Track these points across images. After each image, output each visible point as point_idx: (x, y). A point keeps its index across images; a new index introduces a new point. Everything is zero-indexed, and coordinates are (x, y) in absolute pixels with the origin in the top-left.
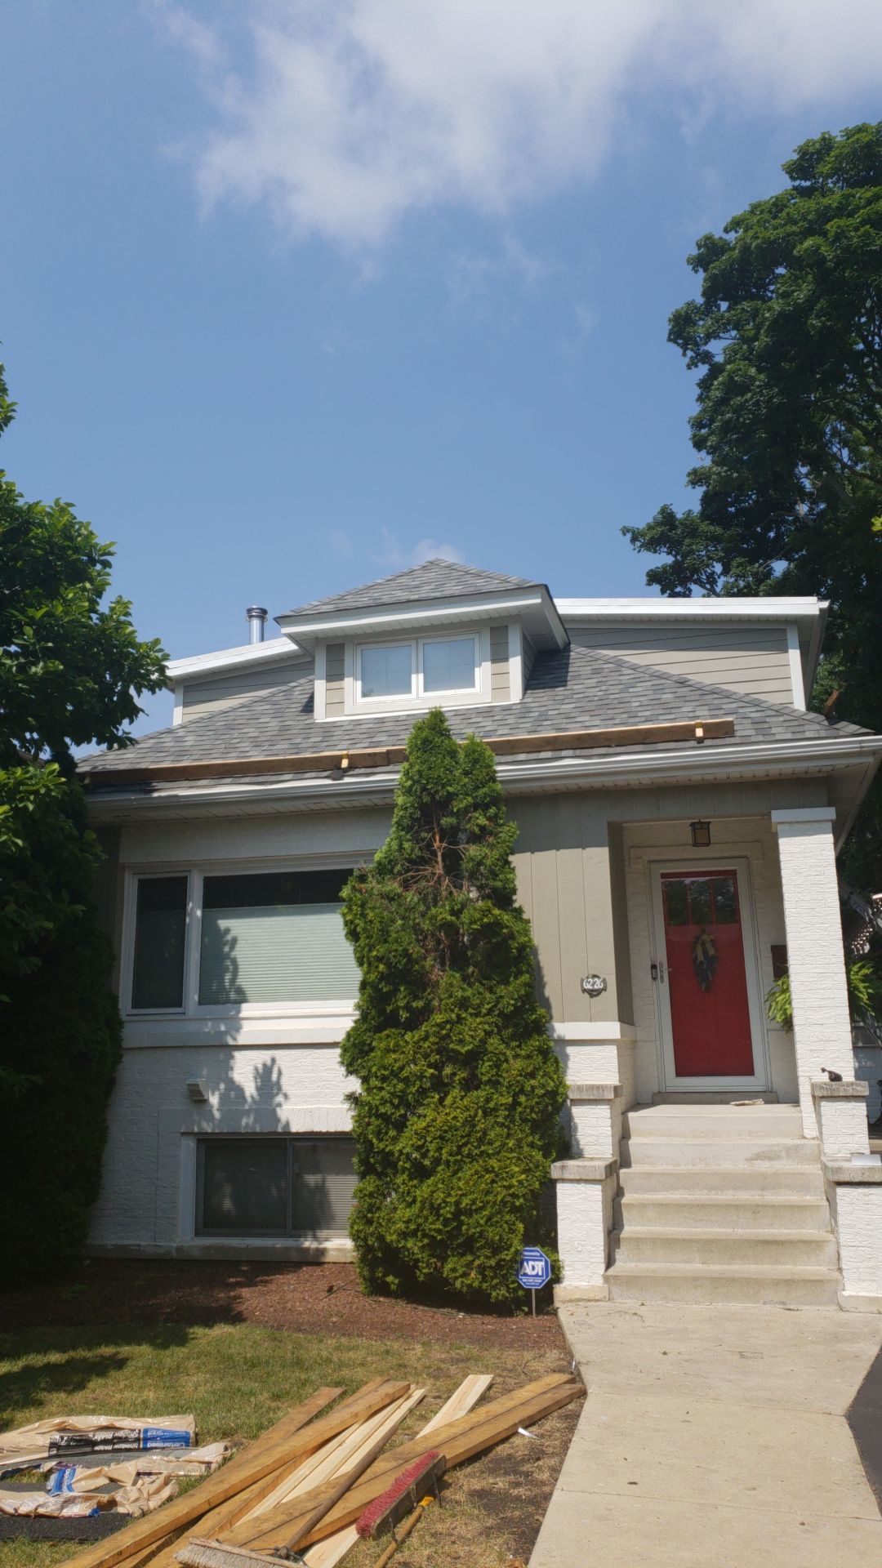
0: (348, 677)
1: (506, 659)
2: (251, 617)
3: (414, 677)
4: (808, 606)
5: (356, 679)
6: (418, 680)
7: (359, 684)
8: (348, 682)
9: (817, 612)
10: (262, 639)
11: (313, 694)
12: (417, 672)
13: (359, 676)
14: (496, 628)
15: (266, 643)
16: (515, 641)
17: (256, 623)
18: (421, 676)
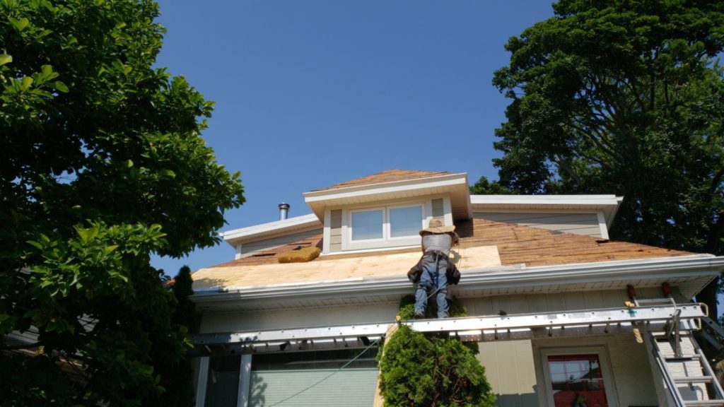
0: (344, 225)
1: (442, 214)
2: (281, 209)
3: (384, 225)
4: (611, 200)
5: (349, 226)
6: (387, 227)
7: (351, 229)
8: (344, 228)
9: (616, 203)
10: (287, 218)
11: (322, 239)
12: (386, 222)
13: (351, 225)
14: (436, 200)
15: (289, 220)
16: (447, 205)
17: (283, 212)
18: (389, 225)
